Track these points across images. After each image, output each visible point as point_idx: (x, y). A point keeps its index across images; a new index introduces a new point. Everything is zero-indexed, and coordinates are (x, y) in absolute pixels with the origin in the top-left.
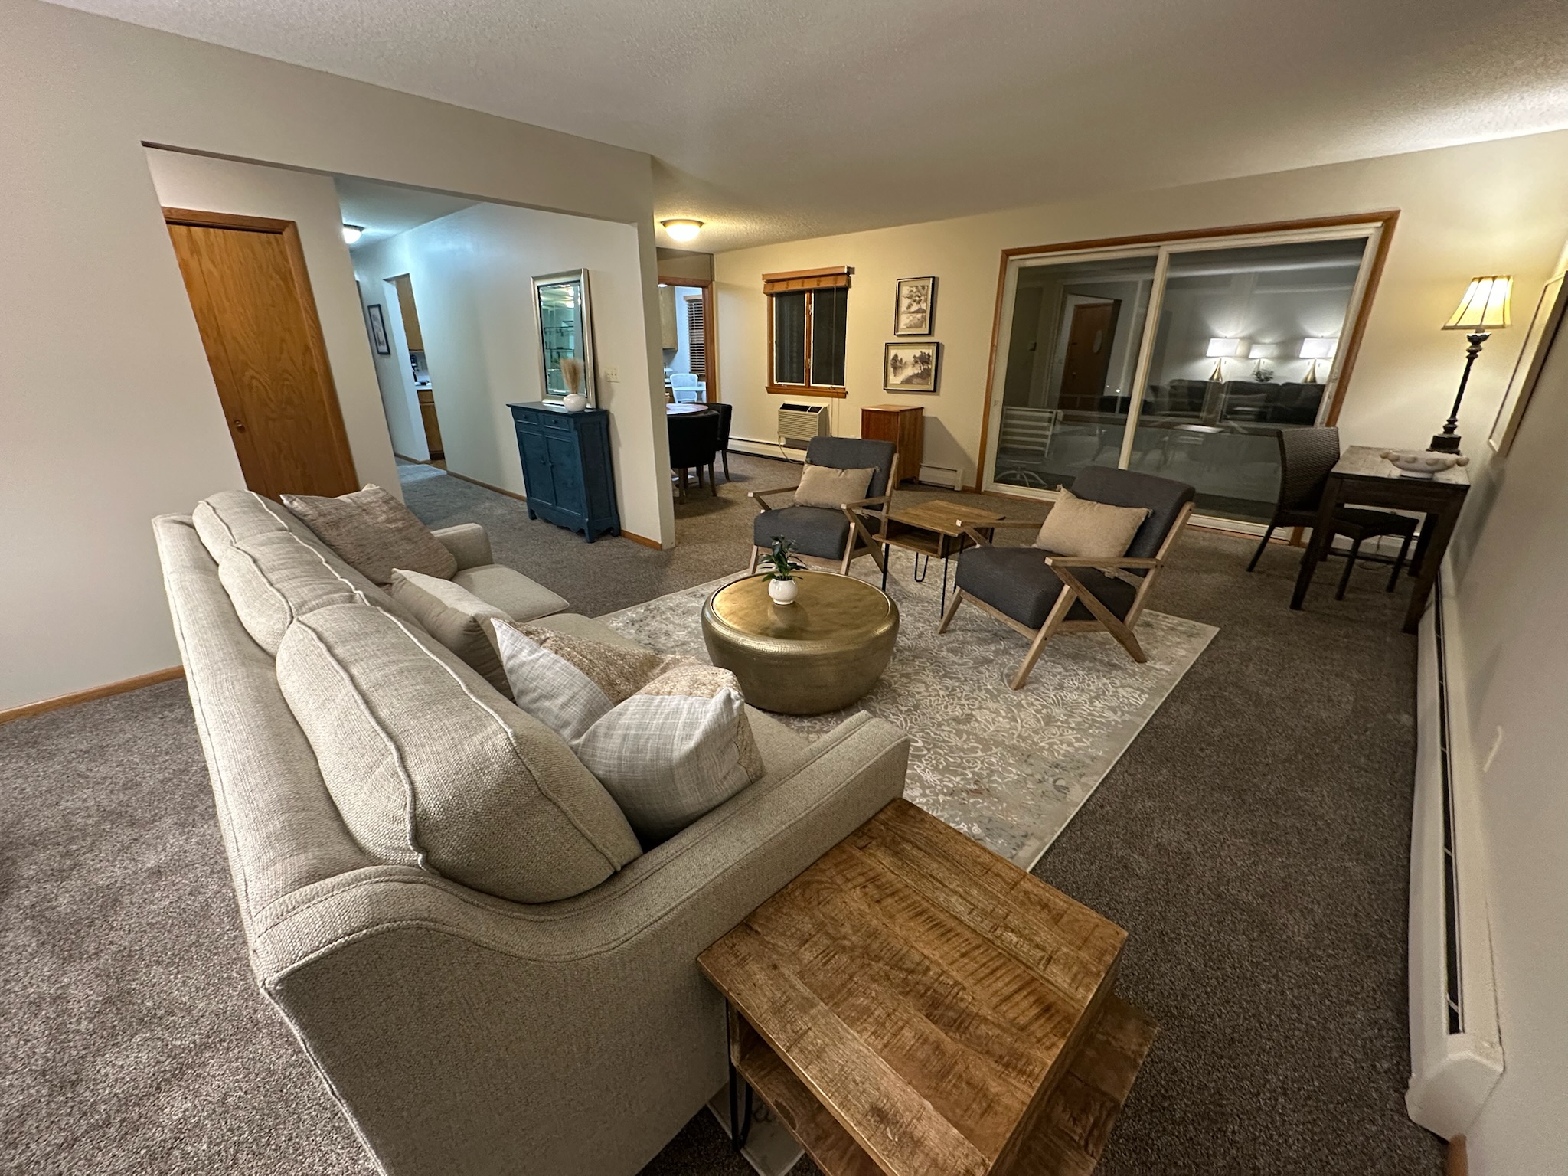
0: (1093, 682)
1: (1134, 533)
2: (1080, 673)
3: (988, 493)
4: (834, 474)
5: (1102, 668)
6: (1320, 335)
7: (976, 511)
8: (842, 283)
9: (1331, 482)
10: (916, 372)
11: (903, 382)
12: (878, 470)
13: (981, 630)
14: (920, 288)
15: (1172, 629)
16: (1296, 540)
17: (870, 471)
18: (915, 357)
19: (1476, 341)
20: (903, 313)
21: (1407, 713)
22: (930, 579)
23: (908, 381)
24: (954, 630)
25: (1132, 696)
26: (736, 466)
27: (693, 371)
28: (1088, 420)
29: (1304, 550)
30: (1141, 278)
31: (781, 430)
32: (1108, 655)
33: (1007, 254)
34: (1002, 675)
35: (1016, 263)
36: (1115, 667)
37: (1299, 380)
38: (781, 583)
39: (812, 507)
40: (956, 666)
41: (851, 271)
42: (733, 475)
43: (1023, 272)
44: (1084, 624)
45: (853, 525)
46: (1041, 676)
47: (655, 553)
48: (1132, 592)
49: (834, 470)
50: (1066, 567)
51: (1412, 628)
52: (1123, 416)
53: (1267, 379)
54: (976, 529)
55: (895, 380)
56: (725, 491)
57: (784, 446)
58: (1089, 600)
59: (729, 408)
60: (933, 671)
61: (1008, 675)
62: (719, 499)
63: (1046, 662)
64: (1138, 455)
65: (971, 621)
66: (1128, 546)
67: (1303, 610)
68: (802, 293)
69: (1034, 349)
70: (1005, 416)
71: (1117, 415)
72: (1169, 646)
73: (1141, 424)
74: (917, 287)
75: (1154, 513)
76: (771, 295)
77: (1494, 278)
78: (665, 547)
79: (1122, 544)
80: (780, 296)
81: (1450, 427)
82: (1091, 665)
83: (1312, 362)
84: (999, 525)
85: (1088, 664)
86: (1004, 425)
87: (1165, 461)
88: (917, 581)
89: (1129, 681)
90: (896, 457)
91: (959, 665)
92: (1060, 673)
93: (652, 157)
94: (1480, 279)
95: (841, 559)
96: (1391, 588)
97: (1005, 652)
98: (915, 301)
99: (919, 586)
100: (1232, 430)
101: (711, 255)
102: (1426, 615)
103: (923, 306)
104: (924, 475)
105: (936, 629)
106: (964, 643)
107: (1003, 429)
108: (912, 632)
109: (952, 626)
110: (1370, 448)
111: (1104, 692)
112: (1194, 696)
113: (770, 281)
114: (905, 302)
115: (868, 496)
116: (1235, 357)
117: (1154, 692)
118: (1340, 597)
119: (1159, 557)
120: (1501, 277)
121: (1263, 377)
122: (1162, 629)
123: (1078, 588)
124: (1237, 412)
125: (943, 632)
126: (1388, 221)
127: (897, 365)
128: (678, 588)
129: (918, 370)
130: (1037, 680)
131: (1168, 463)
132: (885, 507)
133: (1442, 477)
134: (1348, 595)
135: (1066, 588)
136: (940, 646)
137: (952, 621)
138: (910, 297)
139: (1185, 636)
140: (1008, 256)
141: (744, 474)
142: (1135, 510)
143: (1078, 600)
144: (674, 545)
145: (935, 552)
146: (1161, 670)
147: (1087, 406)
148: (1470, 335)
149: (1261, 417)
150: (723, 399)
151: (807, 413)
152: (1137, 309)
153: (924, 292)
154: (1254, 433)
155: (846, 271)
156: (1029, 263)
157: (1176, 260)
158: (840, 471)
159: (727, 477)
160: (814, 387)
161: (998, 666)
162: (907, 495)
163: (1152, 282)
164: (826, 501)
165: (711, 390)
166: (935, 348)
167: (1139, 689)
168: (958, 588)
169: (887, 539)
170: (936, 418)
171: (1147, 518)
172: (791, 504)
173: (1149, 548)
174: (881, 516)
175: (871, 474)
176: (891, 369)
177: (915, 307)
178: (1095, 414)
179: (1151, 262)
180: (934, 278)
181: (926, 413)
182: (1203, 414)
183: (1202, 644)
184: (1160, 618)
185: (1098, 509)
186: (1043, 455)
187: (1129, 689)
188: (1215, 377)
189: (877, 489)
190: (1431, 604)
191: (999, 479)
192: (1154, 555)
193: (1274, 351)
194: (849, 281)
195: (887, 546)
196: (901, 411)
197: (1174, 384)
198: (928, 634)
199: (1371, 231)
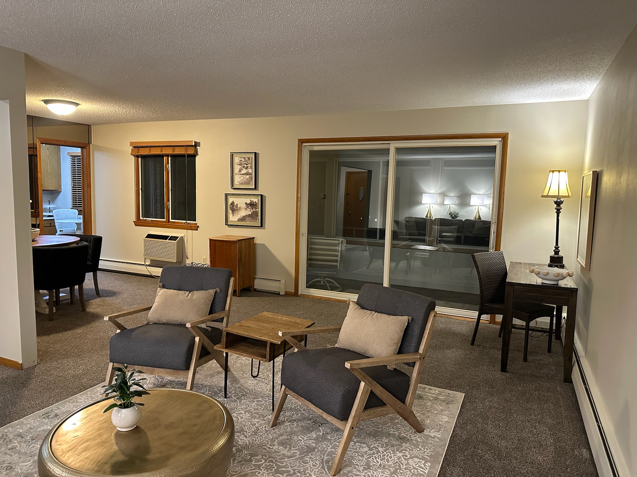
0: (391, 457)
1: (402, 334)
2: (380, 449)
3: (303, 296)
4: (183, 295)
5: (395, 443)
6: (478, 193)
7: (293, 319)
8: (191, 151)
9: (507, 288)
10: (248, 214)
11: (239, 220)
12: (218, 290)
13: (304, 418)
14: (247, 159)
15: (436, 399)
16: (492, 321)
17: (212, 292)
18: (246, 203)
19: (558, 204)
20: (236, 174)
21: (585, 448)
22: (263, 374)
23: (243, 219)
24: (283, 422)
25: (419, 466)
26: (105, 282)
27: (74, 207)
28: (361, 244)
29: (499, 327)
30: (381, 159)
31: (146, 255)
32: (398, 429)
33: (301, 142)
34: (322, 463)
35: (307, 148)
36: (403, 439)
37: (472, 218)
38: (124, 411)
39: (164, 324)
40: (286, 459)
41: (197, 144)
42: (104, 290)
43: (313, 154)
44: (379, 410)
45: (197, 339)
46: (352, 457)
47: (15, 373)
48: (407, 379)
49: (183, 292)
50: (360, 368)
51: (568, 380)
52: (381, 241)
53: (456, 217)
54: (293, 337)
55: (233, 218)
56: (94, 306)
57: (149, 265)
58: (380, 391)
59: (100, 239)
60: (267, 468)
61: (327, 462)
62: (88, 314)
63: (355, 443)
64: (394, 264)
65: (296, 411)
66: (399, 345)
67: (508, 372)
68: (162, 156)
69: (324, 198)
70: (310, 243)
71: (378, 241)
72: (436, 414)
73: (393, 246)
74: (245, 158)
75: (412, 319)
76: (138, 157)
77: (559, 171)
78: (25, 367)
79: (395, 343)
80: (144, 157)
81: (557, 252)
82: (387, 441)
83: (477, 207)
84: (310, 332)
85: (385, 440)
86: (309, 249)
87: (410, 268)
88: (254, 377)
89: (415, 452)
90: (232, 279)
91: (289, 457)
92: (366, 453)
93: (26, 55)
94: (553, 171)
95: (188, 368)
96: (549, 350)
97: (324, 438)
98: (244, 167)
99: (255, 381)
100: (444, 250)
101: (89, 126)
102: (574, 368)
103: (250, 171)
104: (259, 284)
105: (269, 423)
106: (292, 433)
107: (309, 252)
108: (250, 428)
109: (281, 418)
110: (520, 263)
111: (400, 466)
112: (460, 458)
113: (136, 147)
114: (237, 168)
115: (211, 313)
116: (436, 204)
117: (433, 459)
118: (525, 360)
119: (421, 351)
120: (562, 171)
121: (454, 216)
122: (430, 400)
123: (370, 382)
124: (444, 236)
125: (275, 424)
126: (504, 138)
127: (234, 208)
128: (33, 409)
129: (249, 212)
130: (350, 464)
131: (412, 268)
132: (225, 320)
133: (563, 283)
134: (530, 358)
135: (362, 384)
136: (273, 440)
137: (282, 413)
138: (240, 164)
139: (444, 404)
140: (302, 143)
141: (114, 290)
142: (400, 318)
143: (371, 392)
144: (36, 363)
145: (264, 356)
146: (435, 436)
147: (360, 235)
148: (555, 200)
149: (458, 241)
150: (97, 231)
151: (167, 240)
152: (381, 176)
153: (249, 162)
154: (455, 251)
155: (193, 144)
156: (316, 148)
157: (399, 150)
158: (187, 293)
159: (98, 293)
160: (172, 222)
161: (319, 453)
162: (246, 301)
163: (388, 162)
164: (175, 319)
165: (87, 222)
166: (260, 197)
167: (423, 458)
168: (284, 387)
169: (226, 348)
170: (264, 245)
171: (408, 323)
172: (145, 323)
173: (413, 345)
174: (222, 326)
175: (213, 294)
176: (230, 212)
177: (244, 171)
178: (365, 240)
179: (386, 152)
180: (255, 153)
181: (257, 241)
182: (427, 238)
183: (456, 409)
184: (427, 389)
185: (376, 317)
186: (337, 268)
187: (416, 460)
188: (429, 216)
189: (218, 307)
190: (575, 362)
191: (310, 286)
192: (417, 350)
193: (457, 201)
194: (196, 151)
195: (227, 354)
196: (238, 240)
197: (407, 220)
198: (263, 429)
199: (497, 143)
